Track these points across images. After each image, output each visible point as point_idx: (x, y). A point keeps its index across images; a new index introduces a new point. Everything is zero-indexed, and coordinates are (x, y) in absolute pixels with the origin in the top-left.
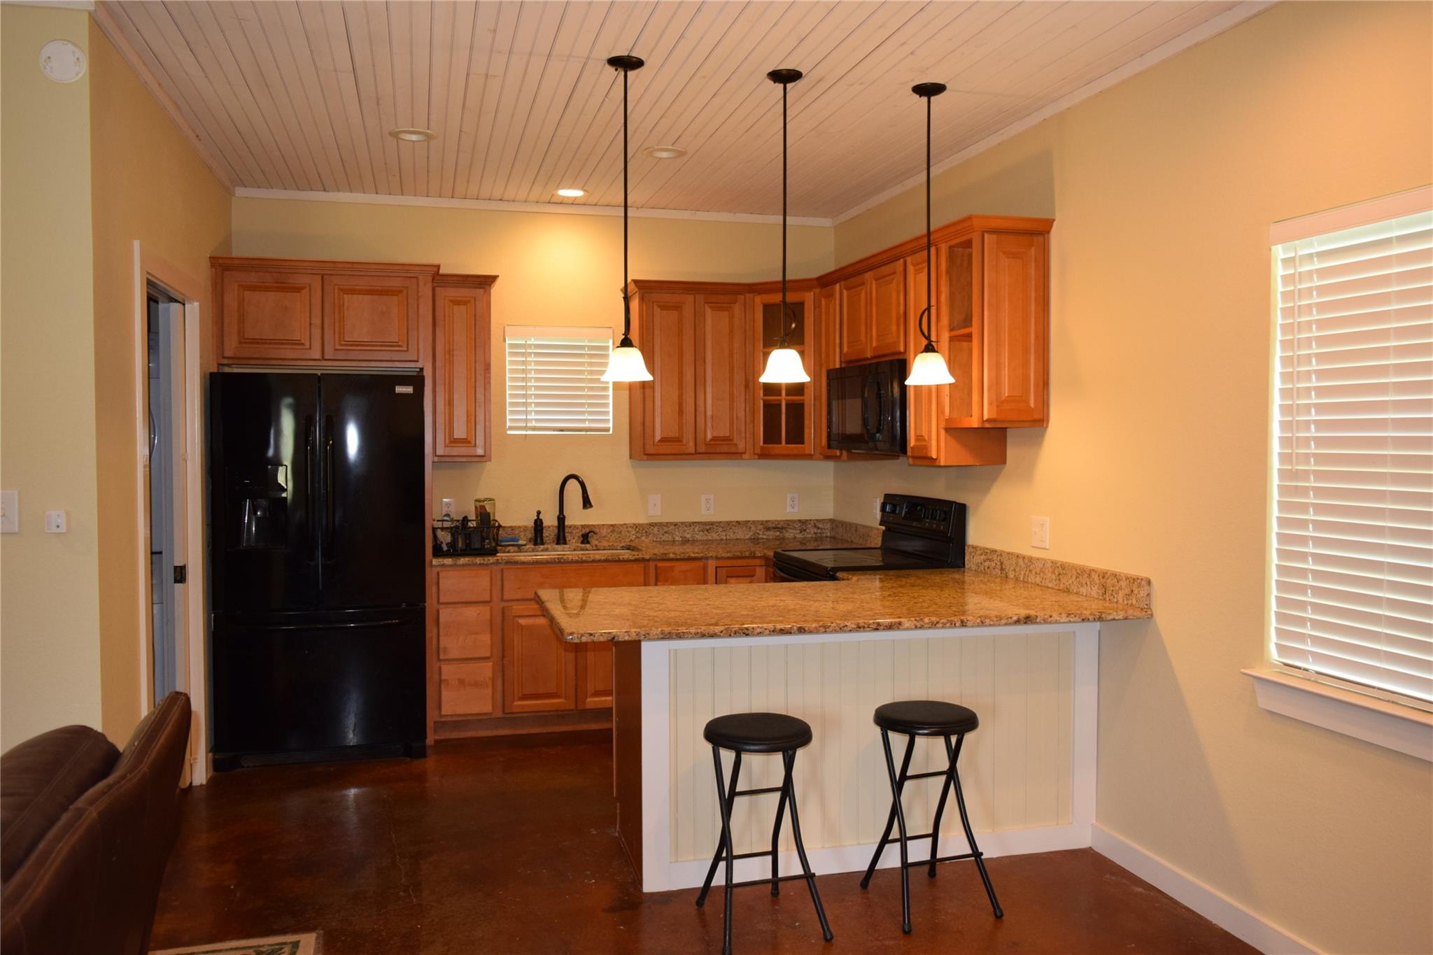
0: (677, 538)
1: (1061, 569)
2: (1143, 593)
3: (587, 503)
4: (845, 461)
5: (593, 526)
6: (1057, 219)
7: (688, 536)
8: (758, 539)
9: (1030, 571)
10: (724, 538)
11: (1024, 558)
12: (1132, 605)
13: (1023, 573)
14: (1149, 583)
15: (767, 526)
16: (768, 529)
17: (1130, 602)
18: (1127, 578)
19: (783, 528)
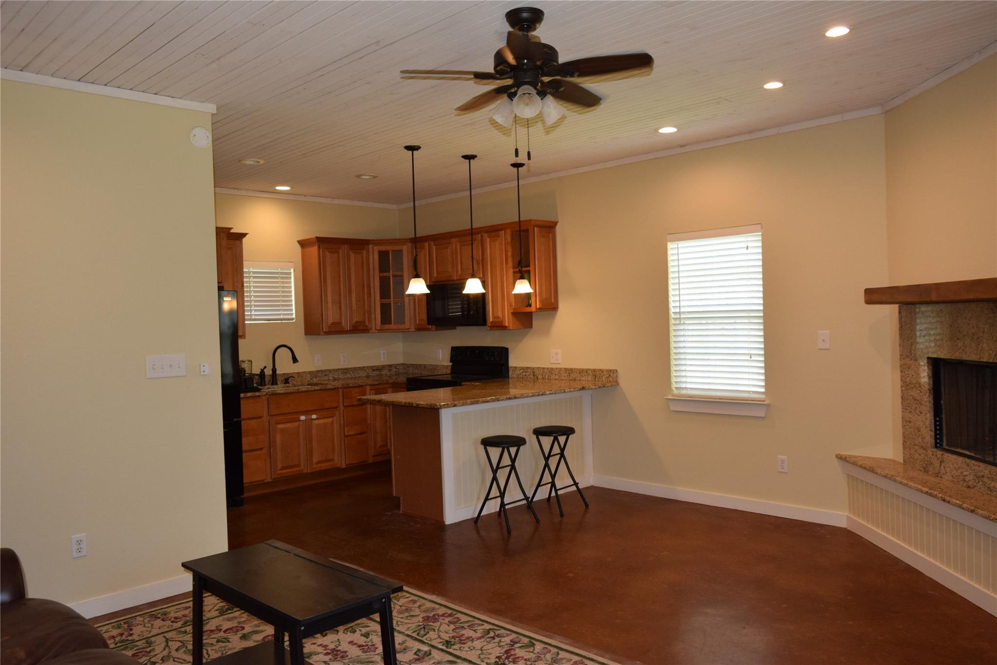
0: (331, 378)
1: (570, 371)
2: (615, 376)
3: (295, 360)
4: (434, 331)
5: (291, 373)
6: (559, 221)
7: (336, 376)
8: (370, 376)
9: (552, 374)
10: (353, 376)
11: (548, 368)
12: (610, 381)
13: (547, 375)
14: (617, 371)
15: (374, 369)
16: (374, 370)
17: (609, 380)
18: (607, 370)
19: (381, 369)
